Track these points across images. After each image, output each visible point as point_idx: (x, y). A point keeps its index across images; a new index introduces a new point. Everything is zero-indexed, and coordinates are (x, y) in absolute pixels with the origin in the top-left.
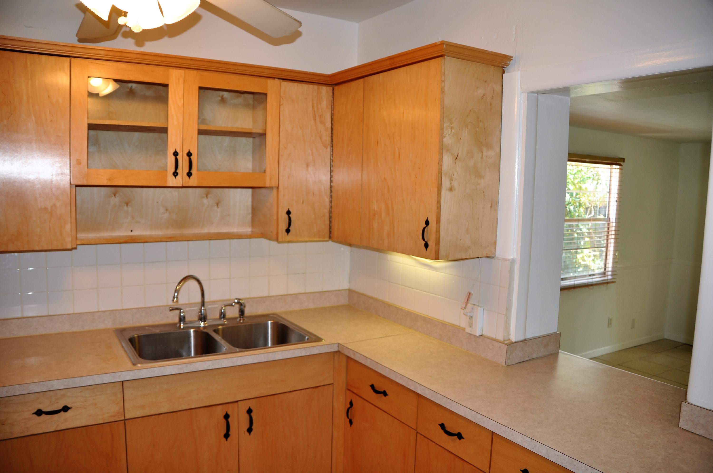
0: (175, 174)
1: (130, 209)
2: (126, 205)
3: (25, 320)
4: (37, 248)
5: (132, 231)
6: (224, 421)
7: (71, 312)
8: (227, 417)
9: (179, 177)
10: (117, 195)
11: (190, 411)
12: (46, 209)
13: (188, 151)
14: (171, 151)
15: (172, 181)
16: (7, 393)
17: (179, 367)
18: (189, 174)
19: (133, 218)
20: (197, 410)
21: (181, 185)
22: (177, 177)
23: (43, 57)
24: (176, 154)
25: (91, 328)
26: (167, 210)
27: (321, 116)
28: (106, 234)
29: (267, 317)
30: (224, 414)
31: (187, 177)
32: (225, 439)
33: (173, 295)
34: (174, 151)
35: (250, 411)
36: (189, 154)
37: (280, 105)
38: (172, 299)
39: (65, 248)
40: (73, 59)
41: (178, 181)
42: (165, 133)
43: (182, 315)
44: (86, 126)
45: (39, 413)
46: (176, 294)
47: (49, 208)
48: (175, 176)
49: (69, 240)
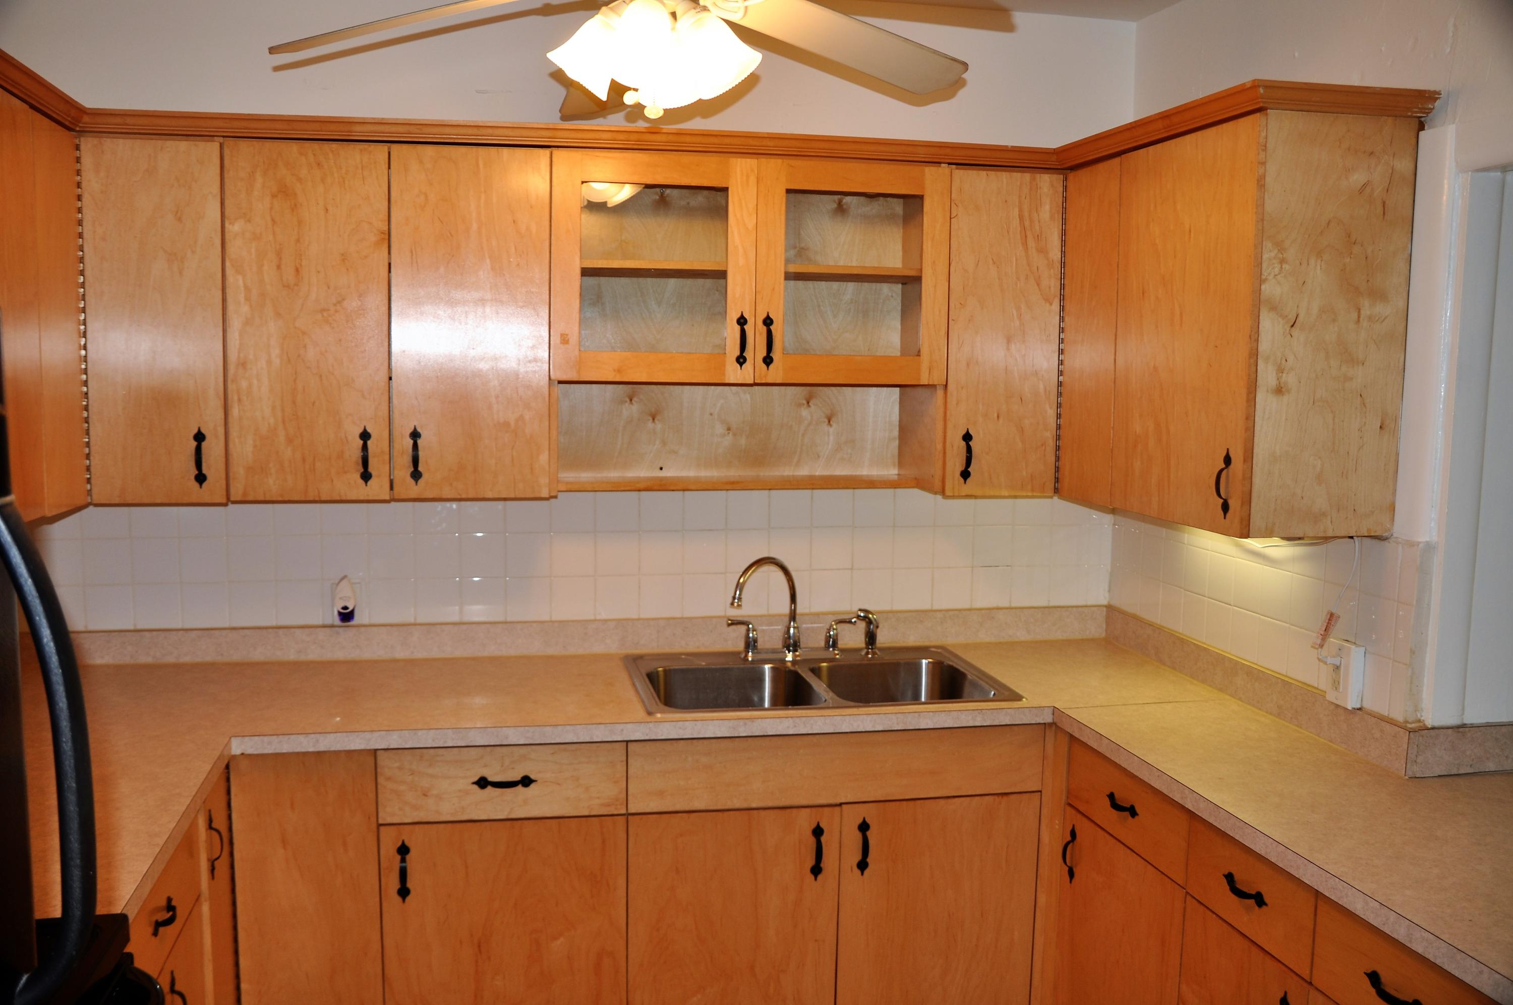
0: (741, 360)
1: (659, 426)
2: (651, 419)
3: (465, 627)
4: (490, 495)
5: (661, 469)
6: (812, 840)
7: (546, 618)
8: (818, 832)
9: (748, 366)
10: (635, 399)
11: (747, 812)
12: (507, 424)
13: (765, 315)
14: (733, 316)
15: (734, 373)
16: (433, 740)
17: (731, 723)
18: (768, 360)
19: (664, 443)
20: (762, 813)
21: (752, 382)
22: (744, 366)
23: (505, 150)
24: (742, 321)
25: (581, 652)
26: (729, 429)
27: (1038, 236)
28: (614, 474)
29: (923, 651)
30: (814, 826)
31: (764, 366)
32: (813, 877)
33: (732, 594)
34: (739, 315)
35: (864, 827)
36: (768, 322)
37: (951, 218)
38: (730, 600)
39: (537, 495)
40: (556, 152)
41: (746, 374)
42: (722, 281)
43: (751, 635)
44: (578, 272)
45: (483, 783)
46: (738, 593)
47: (512, 423)
48: (741, 364)
49: (544, 480)
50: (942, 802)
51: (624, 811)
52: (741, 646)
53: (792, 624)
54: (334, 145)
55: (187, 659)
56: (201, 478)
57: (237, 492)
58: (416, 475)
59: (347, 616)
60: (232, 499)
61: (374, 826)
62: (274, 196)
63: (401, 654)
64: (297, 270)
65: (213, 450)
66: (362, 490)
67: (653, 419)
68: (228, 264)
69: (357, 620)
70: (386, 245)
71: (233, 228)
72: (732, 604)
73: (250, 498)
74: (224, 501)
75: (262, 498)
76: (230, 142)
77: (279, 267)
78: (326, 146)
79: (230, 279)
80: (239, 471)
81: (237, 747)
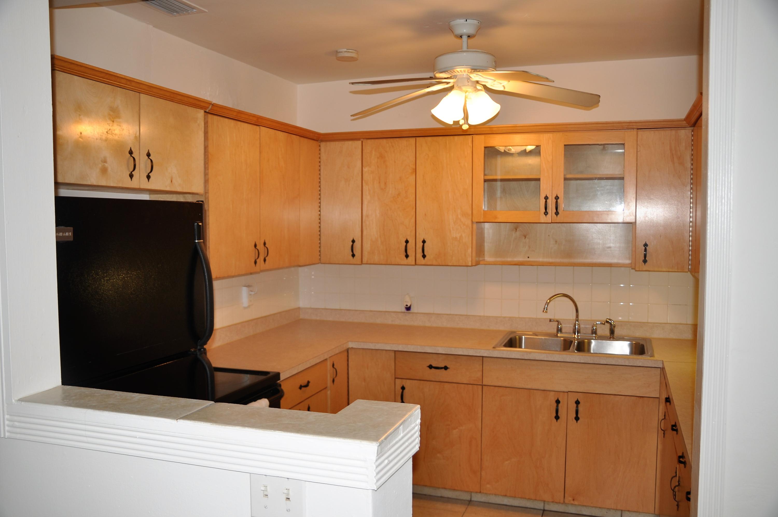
0: (546, 213)
1: (527, 240)
2: (524, 237)
3: (451, 316)
4: (450, 264)
5: (529, 257)
6: (555, 405)
7: (482, 314)
8: (558, 402)
9: (549, 216)
10: (518, 229)
11: (529, 390)
12: (456, 238)
13: (556, 195)
14: (543, 196)
15: (543, 219)
18: (557, 213)
19: (529, 247)
20: (535, 391)
21: (550, 222)
22: (547, 216)
23: (456, 137)
24: (546, 198)
26: (556, 242)
27: (679, 157)
28: (509, 259)
30: (556, 399)
31: (556, 216)
32: (556, 420)
33: (544, 307)
34: (545, 196)
35: (577, 403)
36: (557, 198)
37: (637, 152)
38: (543, 310)
39: (466, 265)
40: (474, 136)
41: (548, 219)
42: (538, 182)
43: (559, 326)
44: (483, 181)
45: (431, 367)
46: (546, 306)
47: (458, 237)
48: (546, 215)
49: (469, 259)
50: (612, 396)
51: (481, 384)
52: (555, 331)
53: (577, 322)
54: (397, 139)
55: (356, 321)
56: (353, 255)
57: (365, 260)
58: (424, 256)
59: (408, 308)
60: (363, 263)
61: (394, 378)
62: (378, 158)
63: (428, 324)
64: (385, 183)
65: (357, 245)
66: (405, 261)
67: (525, 237)
68: (363, 182)
69: (413, 310)
70: (415, 173)
71: (365, 170)
72: (543, 311)
73: (369, 263)
74: (360, 263)
75: (372, 263)
76: (365, 141)
77: (379, 182)
78: (395, 140)
79: (364, 187)
80: (365, 253)
81: (351, 345)
